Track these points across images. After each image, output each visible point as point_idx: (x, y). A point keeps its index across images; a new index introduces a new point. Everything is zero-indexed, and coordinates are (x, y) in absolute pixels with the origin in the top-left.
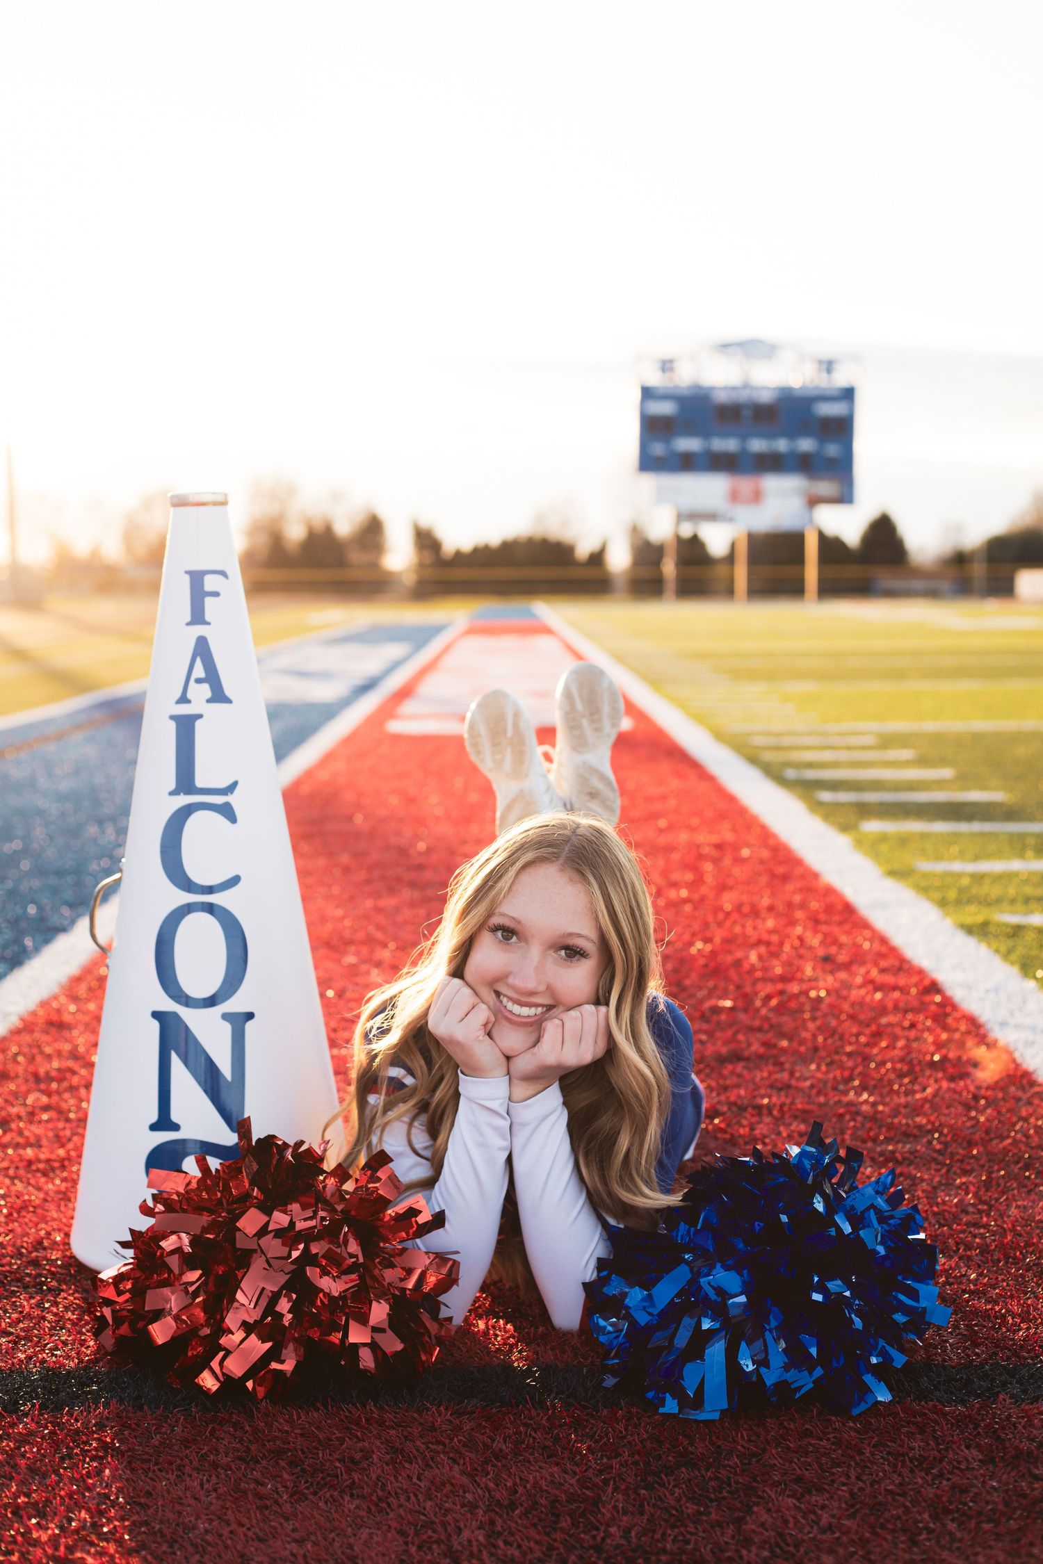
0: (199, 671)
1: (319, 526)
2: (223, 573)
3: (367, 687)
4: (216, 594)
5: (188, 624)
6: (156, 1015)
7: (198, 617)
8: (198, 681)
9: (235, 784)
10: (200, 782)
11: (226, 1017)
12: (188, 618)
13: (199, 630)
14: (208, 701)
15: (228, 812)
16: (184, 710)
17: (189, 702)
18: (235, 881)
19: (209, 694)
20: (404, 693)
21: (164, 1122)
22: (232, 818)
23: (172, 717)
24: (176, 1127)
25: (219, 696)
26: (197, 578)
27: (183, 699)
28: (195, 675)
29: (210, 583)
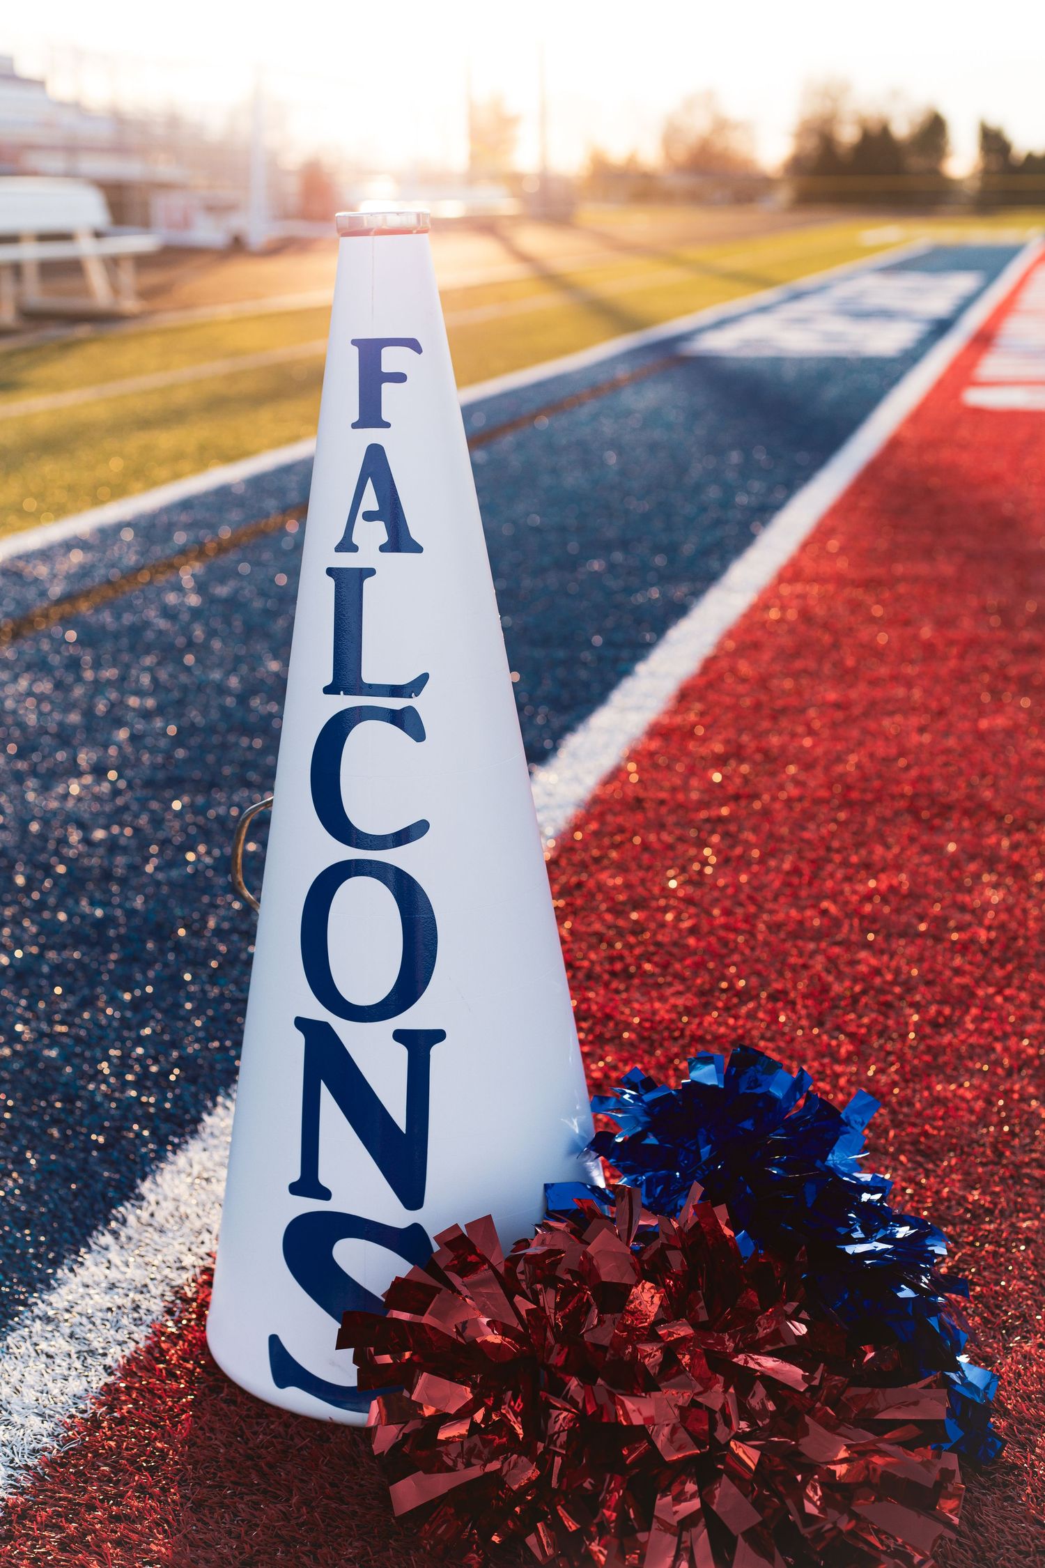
0: (370, 501)
1: (875, 128)
2: (414, 345)
3: (941, 327)
4: (400, 378)
5: (355, 426)
6: (301, 1023)
7: (370, 415)
8: (369, 516)
9: (424, 678)
10: (369, 675)
11: (400, 1036)
12: (356, 417)
13: (373, 435)
14: (383, 549)
15: (409, 723)
16: (347, 561)
17: (354, 549)
18: (420, 829)
19: (384, 538)
20: (984, 340)
21: (308, 1184)
22: (418, 733)
23: (330, 572)
24: (325, 1194)
25: (400, 540)
26: (370, 351)
27: (347, 545)
28: (362, 509)
29: (391, 360)
